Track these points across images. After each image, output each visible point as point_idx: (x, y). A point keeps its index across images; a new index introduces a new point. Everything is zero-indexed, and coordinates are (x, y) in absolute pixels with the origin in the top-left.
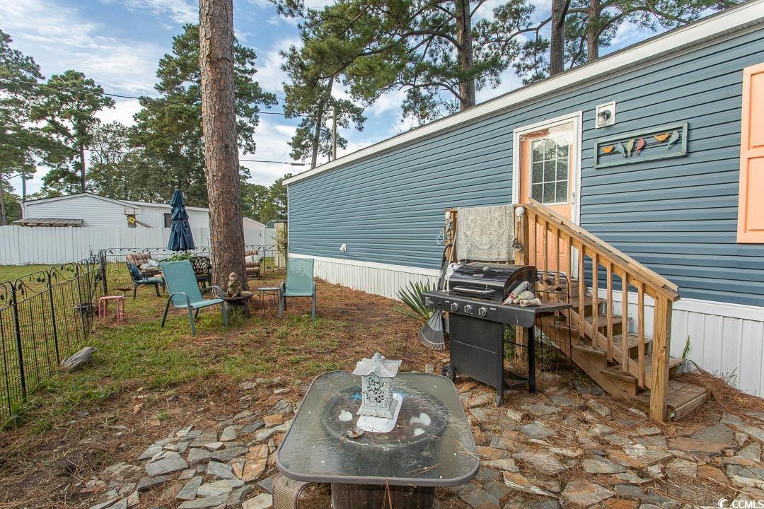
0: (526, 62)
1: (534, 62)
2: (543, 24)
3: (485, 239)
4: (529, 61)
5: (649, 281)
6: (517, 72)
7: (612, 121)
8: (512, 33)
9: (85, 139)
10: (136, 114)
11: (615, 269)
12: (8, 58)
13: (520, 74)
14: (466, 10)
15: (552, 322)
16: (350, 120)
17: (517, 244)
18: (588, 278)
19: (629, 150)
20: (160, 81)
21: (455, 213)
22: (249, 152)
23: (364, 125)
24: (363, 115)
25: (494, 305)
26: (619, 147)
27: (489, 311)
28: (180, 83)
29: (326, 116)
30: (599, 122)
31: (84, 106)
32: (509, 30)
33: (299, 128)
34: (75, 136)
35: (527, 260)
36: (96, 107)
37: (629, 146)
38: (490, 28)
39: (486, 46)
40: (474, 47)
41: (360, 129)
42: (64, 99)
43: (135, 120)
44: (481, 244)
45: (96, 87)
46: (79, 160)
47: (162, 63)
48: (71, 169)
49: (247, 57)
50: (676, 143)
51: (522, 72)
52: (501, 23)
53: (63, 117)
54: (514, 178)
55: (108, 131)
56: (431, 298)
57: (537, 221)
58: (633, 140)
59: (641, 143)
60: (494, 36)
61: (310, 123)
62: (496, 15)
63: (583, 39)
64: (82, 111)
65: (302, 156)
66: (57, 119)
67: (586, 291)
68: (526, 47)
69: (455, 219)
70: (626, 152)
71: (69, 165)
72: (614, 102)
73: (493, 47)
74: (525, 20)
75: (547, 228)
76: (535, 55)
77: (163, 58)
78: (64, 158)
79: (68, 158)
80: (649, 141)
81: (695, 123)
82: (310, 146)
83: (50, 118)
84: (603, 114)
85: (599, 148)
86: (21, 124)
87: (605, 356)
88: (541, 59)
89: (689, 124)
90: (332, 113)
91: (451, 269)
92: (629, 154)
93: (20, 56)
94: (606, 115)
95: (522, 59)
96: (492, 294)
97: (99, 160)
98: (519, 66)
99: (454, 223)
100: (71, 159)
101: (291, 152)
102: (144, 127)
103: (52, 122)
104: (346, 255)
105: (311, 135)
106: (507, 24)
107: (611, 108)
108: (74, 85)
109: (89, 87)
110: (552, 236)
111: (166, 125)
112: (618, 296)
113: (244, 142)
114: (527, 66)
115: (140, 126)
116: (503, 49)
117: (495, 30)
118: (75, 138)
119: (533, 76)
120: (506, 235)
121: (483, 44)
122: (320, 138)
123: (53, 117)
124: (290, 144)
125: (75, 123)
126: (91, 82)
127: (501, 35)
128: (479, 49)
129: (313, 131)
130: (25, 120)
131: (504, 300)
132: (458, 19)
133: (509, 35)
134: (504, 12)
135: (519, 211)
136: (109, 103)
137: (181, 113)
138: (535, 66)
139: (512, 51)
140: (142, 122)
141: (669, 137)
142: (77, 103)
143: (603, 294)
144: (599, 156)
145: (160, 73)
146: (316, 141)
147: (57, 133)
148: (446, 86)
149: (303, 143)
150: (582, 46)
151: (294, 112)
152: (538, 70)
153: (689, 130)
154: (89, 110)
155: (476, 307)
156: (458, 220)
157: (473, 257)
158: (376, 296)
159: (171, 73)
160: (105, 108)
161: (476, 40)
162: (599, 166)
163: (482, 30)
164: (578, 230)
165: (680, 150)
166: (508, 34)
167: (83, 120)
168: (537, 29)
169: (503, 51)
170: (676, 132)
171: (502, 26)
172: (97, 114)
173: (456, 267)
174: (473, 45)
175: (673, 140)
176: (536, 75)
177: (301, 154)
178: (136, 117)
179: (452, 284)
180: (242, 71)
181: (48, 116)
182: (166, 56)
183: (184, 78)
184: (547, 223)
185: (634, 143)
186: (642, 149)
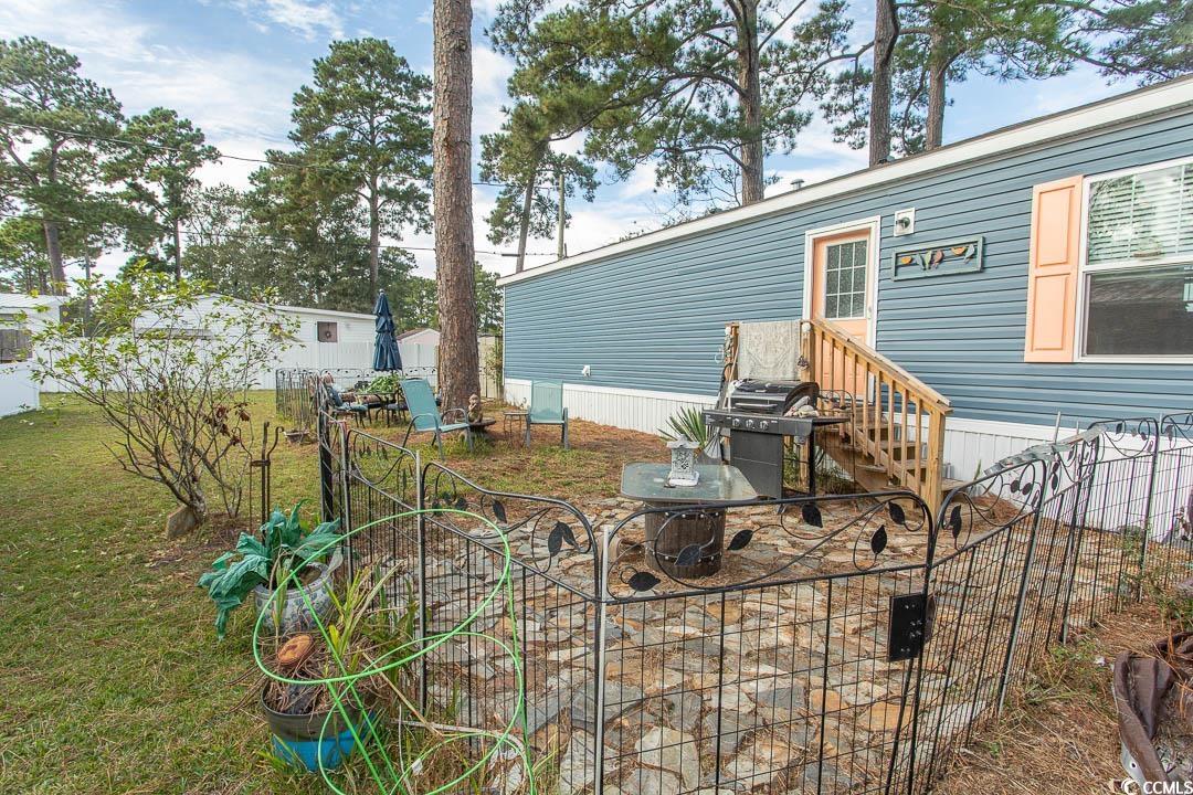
0: (839, 102)
1: (851, 103)
2: (866, 48)
3: (770, 358)
4: (845, 100)
5: (926, 396)
6: (827, 116)
7: (910, 230)
8: (820, 60)
9: (180, 210)
10: (253, 175)
11: (897, 386)
12: (79, 93)
13: (830, 119)
14: (753, 41)
15: (837, 444)
16: (576, 185)
17: (802, 362)
18: (884, 400)
19: (927, 262)
20: (295, 127)
21: (737, 327)
22: (423, 231)
23: (596, 192)
24: (596, 178)
25: (774, 418)
26: (917, 258)
27: (770, 423)
28: (324, 129)
29: (540, 178)
30: (898, 230)
31: (177, 160)
32: (814, 56)
33: (501, 196)
34: (166, 205)
35: (813, 376)
36: (194, 161)
37: (927, 258)
38: (787, 53)
39: (780, 79)
40: (763, 81)
41: (590, 199)
42: (150, 152)
43: (252, 183)
44: (766, 363)
45: (194, 132)
46: (172, 242)
47: (298, 99)
48: (162, 255)
49: (421, 88)
50: (972, 257)
51: (833, 117)
52: (802, 46)
53: (150, 178)
54: (805, 287)
55: (213, 199)
56: (712, 416)
57: (823, 338)
58: (931, 252)
59: (938, 256)
60: (793, 65)
61: (516, 189)
62: (797, 36)
63: (926, 68)
64: (175, 168)
65: (504, 239)
66: (140, 181)
67: (882, 415)
68: (840, 81)
69: (736, 335)
70: (924, 264)
71: (158, 249)
72: (913, 209)
73: (790, 79)
74: (839, 41)
75: (834, 345)
76: (853, 91)
77: (300, 92)
78: (151, 240)
79: (157, 239)
80: (947, 253)
81: (990, 237)
82: (516, 223)
83: (129, 180)
84: (901, 221)
85: (897, 257)
86: (85, 187)
87: (886, 473)
88: (862, 99)
89: (984, 239)
90: (550, 175)
91: (731, 388)
92: (927, 266)
93: (95, 89)
94: (905, 223)
95: (833, 98)
96: (774, 407)
97: (199, 241)
98: (828, 108)
99: (736, 340)
100: (161, 240)
101: (489, 232)
102: (266, 192)
103: (134, 186)
104: (590, 380)
105: (518, 208)
106: (813, 47)
107: (910, 214)
108: (163, 129)
109: (184, 132)
110: (838, 353)
111: (305, 193)
112: (912, 419)
113: (417, 217)
114: (841, 108)
115: (259, 191)
116: (806, 83)
117: (794, 57)
118: (166, 209)
119: (850, 122)
120: (792, 351)
121: (775, 76)
122: (532, 211)
123: (134, 177)
124: (488, 221)
125: (166, 187)
126: (186, 125)
127: (803, 62)
128: (770, 84)
129: (521, 201)
130: (91, 181)
131: (785, 413)
132: (742, 54)
133: (814, 63)
134: (808, 30)
135: (806, 327)
136: (213, 154)
137: (330, 174)
138: (853, 108)
139: (818, 85)
140: (263, 185)
141: (965, 251)
142: (167, 156)
143: (899, 418)
144: (897, 267)
145: (296, 116)
146: (525, 216)
147: (138, 201)
148: (721, 149)
149: (507, 219)
150: (923, 78)
151: (493, 173)
152: (857, 113)
153: (984, 245)
154: (185, 167)
155: (758, 421)
156: (740, 336)
157: (756, 376)
158: (632, 431)
159: (310, 115)
160: (207, 164)
161: (767, 71)
162: (896, 278)
163: (774, 56)
164: (874, 354)
165: (974, 265)
166: (814, 61)
167: (177, 182)
168: (857, 56)
169: (805, 87)
170: (971, 246)
171: (805, 51)
172: (196, 173)
173: (738, 385)
174: (760, 77)
175: (968, 254)
176: (854, 120)
177: (503, 235)
178: (253, 178)
179: (734, 401)
180: (413, 109)
181: (127, 176)
182: (303, 88)
183: (330, 122)
184: (834, 340)
185: (932, 255)
186: (941, 261)
